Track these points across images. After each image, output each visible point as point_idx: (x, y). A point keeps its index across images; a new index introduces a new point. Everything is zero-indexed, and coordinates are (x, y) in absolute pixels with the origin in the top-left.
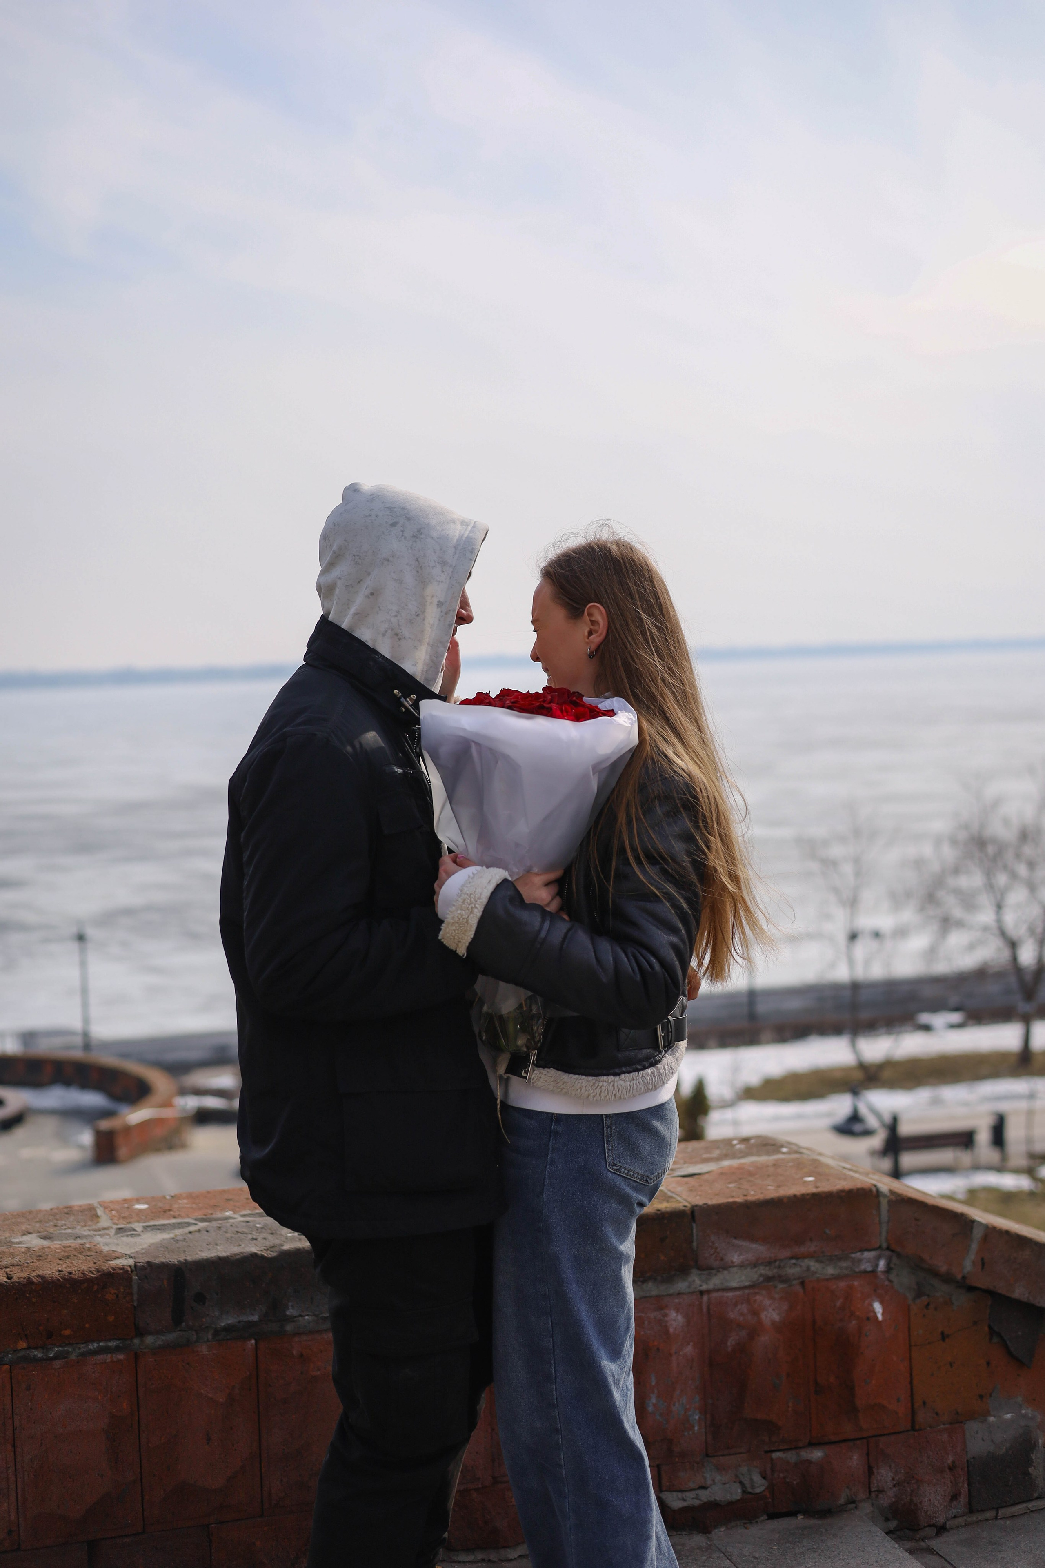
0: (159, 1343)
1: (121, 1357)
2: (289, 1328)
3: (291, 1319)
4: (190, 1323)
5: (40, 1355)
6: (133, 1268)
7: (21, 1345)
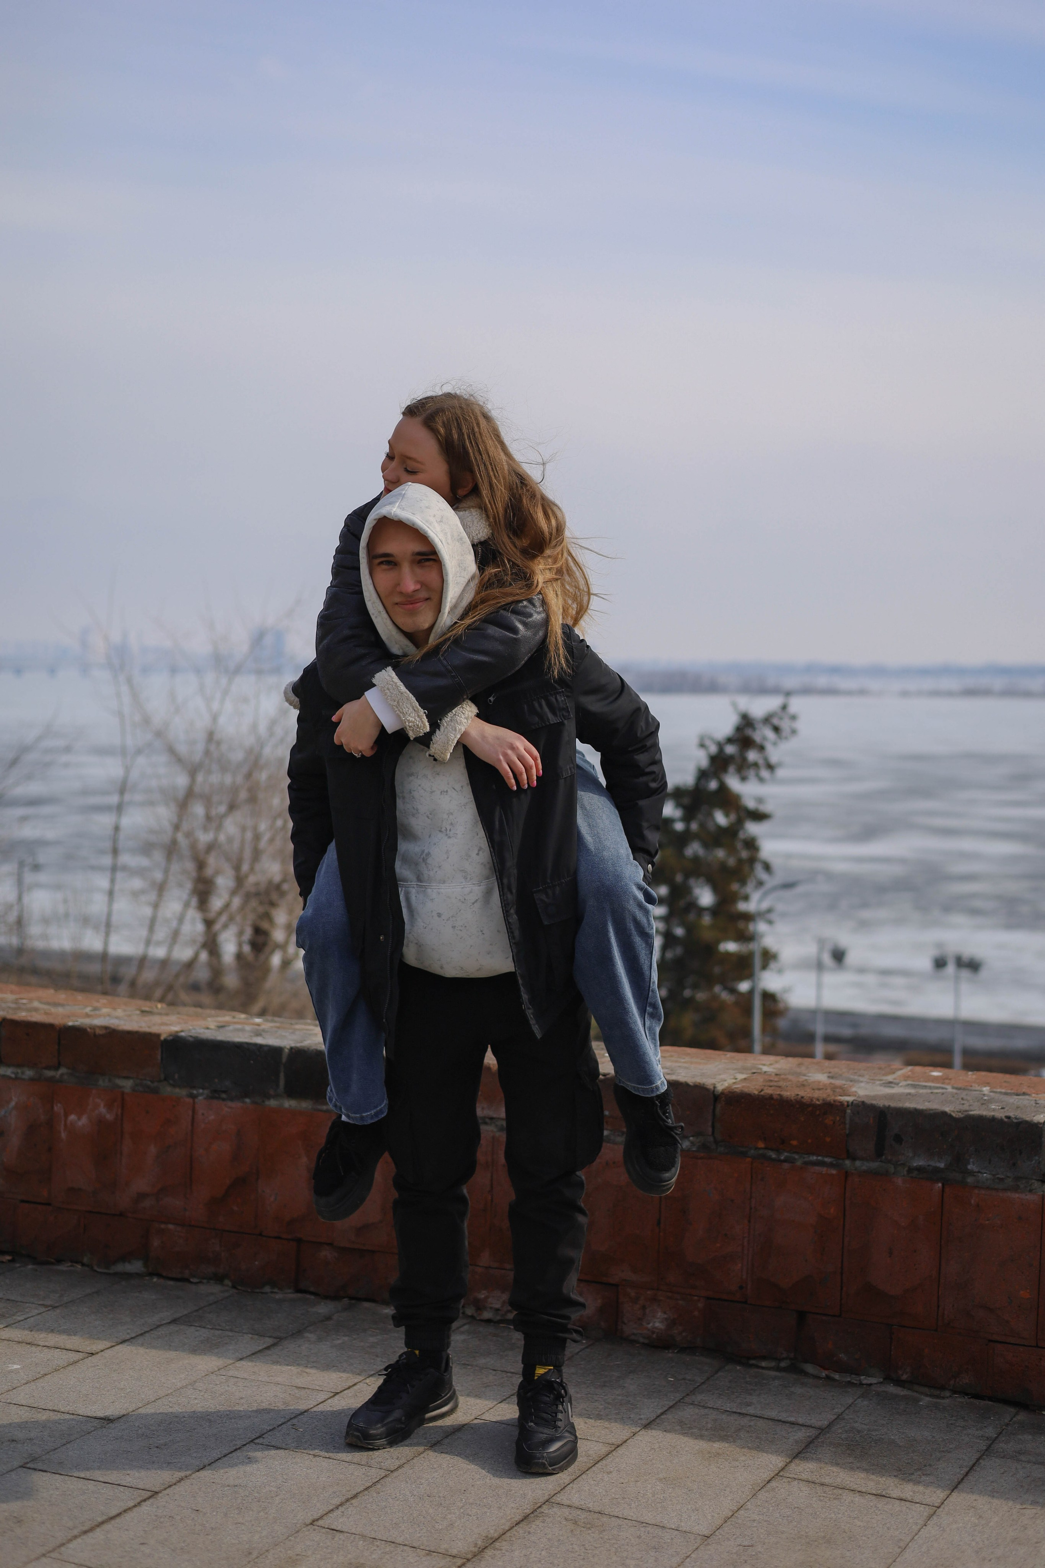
0: (864, 1168)
1: (834, 1172)
2: (970, 1180)
3: (971, 1173)
4: (889, 1158)
5: (774, 1156)
6: (850, 1103)
7: (761, 1145)
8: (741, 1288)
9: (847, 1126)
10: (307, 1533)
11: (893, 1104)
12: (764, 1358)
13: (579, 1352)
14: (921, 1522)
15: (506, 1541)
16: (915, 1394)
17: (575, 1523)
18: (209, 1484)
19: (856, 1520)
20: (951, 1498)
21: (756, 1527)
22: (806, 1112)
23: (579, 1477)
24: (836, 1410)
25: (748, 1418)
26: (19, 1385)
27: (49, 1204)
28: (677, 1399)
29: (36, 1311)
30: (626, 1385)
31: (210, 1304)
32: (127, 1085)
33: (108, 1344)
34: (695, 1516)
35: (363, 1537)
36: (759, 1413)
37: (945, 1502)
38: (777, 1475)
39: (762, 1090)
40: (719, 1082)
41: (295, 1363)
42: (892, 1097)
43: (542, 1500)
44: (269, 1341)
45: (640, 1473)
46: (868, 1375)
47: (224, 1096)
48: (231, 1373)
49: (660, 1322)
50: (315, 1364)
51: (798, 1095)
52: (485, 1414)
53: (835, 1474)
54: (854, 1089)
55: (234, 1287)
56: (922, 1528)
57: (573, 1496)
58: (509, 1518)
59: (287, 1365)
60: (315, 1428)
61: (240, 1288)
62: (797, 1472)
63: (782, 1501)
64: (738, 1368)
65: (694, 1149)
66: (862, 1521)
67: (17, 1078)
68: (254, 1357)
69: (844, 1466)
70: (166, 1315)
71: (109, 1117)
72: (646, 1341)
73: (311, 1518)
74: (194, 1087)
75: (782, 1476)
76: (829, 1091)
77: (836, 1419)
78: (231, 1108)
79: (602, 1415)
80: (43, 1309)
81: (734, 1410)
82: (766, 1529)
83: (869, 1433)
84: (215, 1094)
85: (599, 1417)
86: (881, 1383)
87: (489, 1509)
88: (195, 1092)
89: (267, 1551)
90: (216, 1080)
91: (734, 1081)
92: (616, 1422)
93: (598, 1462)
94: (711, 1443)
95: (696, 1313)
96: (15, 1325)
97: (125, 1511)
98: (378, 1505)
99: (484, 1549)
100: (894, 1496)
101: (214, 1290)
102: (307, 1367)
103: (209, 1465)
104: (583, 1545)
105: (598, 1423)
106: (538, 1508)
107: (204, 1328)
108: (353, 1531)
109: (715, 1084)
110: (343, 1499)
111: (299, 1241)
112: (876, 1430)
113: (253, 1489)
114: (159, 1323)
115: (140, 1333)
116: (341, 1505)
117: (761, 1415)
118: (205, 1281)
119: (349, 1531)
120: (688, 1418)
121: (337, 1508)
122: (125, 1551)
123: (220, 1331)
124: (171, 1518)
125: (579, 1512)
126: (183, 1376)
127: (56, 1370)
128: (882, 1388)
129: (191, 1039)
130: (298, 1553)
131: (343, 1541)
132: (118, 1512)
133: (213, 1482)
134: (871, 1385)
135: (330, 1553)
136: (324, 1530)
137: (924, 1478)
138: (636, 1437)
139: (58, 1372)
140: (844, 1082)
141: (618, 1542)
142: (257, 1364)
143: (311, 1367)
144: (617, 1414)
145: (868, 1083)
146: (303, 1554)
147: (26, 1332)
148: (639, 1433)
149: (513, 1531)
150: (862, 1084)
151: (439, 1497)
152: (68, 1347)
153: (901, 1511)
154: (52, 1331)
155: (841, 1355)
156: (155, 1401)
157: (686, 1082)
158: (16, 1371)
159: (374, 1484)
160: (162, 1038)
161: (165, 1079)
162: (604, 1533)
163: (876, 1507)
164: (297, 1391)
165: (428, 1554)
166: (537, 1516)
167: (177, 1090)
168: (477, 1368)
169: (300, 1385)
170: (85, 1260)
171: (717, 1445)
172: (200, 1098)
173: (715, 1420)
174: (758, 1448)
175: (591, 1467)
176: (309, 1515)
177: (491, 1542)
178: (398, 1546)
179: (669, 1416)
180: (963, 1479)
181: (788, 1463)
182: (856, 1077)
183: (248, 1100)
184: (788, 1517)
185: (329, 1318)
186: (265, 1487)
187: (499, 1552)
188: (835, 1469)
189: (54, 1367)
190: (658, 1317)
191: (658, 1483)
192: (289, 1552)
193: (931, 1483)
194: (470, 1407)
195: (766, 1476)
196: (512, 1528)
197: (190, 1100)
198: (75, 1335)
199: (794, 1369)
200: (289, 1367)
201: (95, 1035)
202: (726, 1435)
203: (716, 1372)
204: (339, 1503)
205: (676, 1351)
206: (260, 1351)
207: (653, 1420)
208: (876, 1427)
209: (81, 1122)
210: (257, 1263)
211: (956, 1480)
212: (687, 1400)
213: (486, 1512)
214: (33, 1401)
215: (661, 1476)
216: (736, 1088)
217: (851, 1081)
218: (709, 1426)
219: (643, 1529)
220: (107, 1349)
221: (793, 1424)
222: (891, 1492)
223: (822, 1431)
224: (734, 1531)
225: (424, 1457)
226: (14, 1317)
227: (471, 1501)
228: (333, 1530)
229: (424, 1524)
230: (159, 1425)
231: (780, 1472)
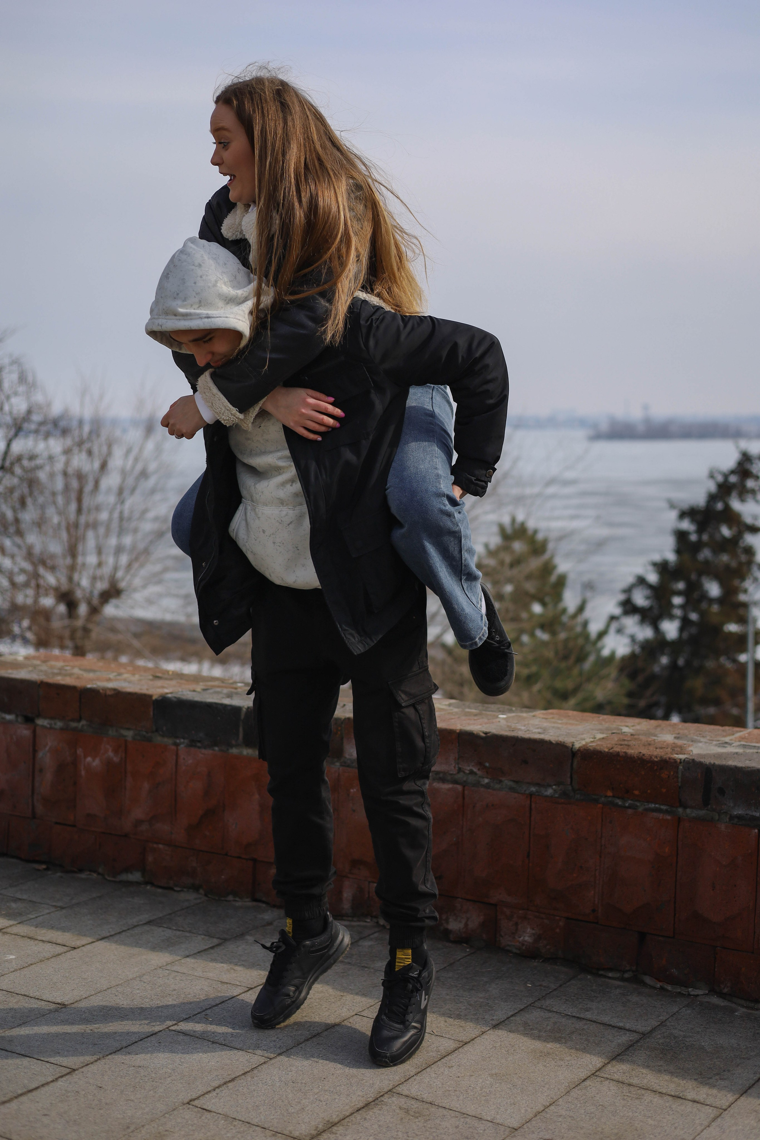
0: (693, 815)
1: (669, 817)
4: (714, 807)
5: (620, 803)
6: (682, 761)
7: (610, 793)
8: (594, 911)
9: (680, 780)
10: (181, 1111)
11: (717, 762)
12: (611, 970)
13: (460, 960)
14: (706, 1123)
15: (343, 1125)
16: (733, 1005)
17: (407, 1111)
18: (119, 1064)
19: (649, 1120)
20: (739, 1102)
21: (560, 1122)
22: (646, 768)
23: (424, 1070)
24: (661, 1018)
25: (584, 1022)
26: (7, 972)
27: (74, 826)
28: (529, 1003)
29: (48, 911)
30: (490, 989)
31: (183, 909)
32: (129, 734)
33: (90, 940)
34: (511, 1109)
35: (226, 1116)
36: (594, 1018)
37: (732, 1106)
38: (593, 1074)
39: (612, 748)
40: (577, 741)
41: (229, 961)
42: (719, 756)
43: (386, 1090)
44: (216, 941)
45: (476, 1069)
46: (695, 988)
47: (199, 744)
48: (175, 968)
49: (529, 937)
50: (243, 963)
51: (640, 753)
52: (365, 1011)
53: (643, 1076)
54: (690, 749)
55: (206, 895)
56: (705, 1128)
57: (413, 1088)
58: (353, 1105)
59: (222, 963)
60: (222, 1018)
61: (210, 896)
62: (611, 1072)
63: (591, 1099)
64: (589, 977)
65: (557, 796)
66: (654, 1121)
67: (51, 728)
68: (198, 954)
69: (653, 1069)
70: (145, 917)
71: (116, 759)
72: (518, 952)
73: (190, 1098)
74: (177, 737)
75: (597, 1076)
76: (669, 749)
77: (659, 1025)
78: (205, 754)
79: (461, 1016)
80: (53, 909)
81: (574, 1014)
82: (568, 1124)
83: (684, 1039)
84: (193, 743)
85: (459, 1017)
86: (707, 994)
87: (339, 1095)
88: (178, 741)
89: (143, 1126)
90: (193, 732)
91: (592, 740)
92: (471, 1021)
93: (445, 1057)
94: (545, 1044)
95: (558, 930)
96: (26, 922)
97: (43, 1085)
98: (248, 1089)
99: (322, 1132)
100: (689, 1097)
101: (190, 897)
102: (236, 965)
103: (126, 1047)
104: (407, 1133)
105: (457, 1022)
106: (379, 1097)
107: (170, 929)
108: (220, 1111)
109: (574, 742)
110: (222, 1081)
111: (254, 860)
112: (691, 1037)
113: (152, 1070)
114: (136, 924)
115: (118, 931)
116: (218, 1087)
117: (595, 1020)
118: (185, 890)
119: (217, 1111)
120: (533, 1020)
121: (214, 1090)
122: (29, 1121)
123: (181, 932)
124: (77, 1093)
125: (413, 1102)
126: (136, 969)
127: (41, 961)
128: (707, 999)
129: (175, 699)
130: (168, 1129)
131: (209, 1120)
132: (37, 1085)
133: (123, 1063)
134: (698, 995)
135: (194, 1130)
136: (196, 1109)
137: (720, 1082)
138: (485, 1036)
139: (42, 962)
140: (685, 742)
141: (438, 1131)
142: (198, 961)
143: (240, 965)
144: (475, 1014)
145: (706, 743)
146: (172, 1130)
147: (33, 928)
148: (487, 1032)
149: (352, 1118)
150: (700, 744)
151: (302, 1083)
152: (59, 941)
153: (692, 1112)
154: (52, 928)
155: (674, 970)
156: (106, 990)
157: (549, 740)
158: (11, 961)
159: (252, 1070)
160: (154, 698)
161: (157, 731)
162: (429, 1123)
163: (670, 1107)
164: (220, 985)
165: (273, 1135)
166: (377, 1104)
167: (166, 740)
168: (372, 970)
169: (225, 980)
170: (100, 870)
171: (550, 1046)
172: (182, 746)
173: (555, 1023)
174: (584, 1049)
175: (437, 1061)
176: (189, 1095)
177: (331, 1126)
178: (252, 1126)
179: (518, 1018)
180: (754, 1084)
181: (606, 1064)
182: (699, 738)
183: (216, 748)
184: (591, 1113)
185: (270, 924)
186: (163, 1068)
187: (334, 1136)
188: (644, 1071)
189: (41, 958)
190: (528, 932)
191: (489, 1078)
192: (161, 1127)
193: (725, 1087)
194: (354, 1004)
195: (583, 1075)
196: (352, 1114)
197: (173, 748)
198: (68, 932)
199: (636, 980)
200: (222, 965)
201: (106, 695)
202: (560, 1037)
203: (569, 981)
204: (217, 1086)
205: (541, 961)
206: (205, 950)
207: (503, 1021)
208: (690, 1034)
209: (95, 763)
210: (223, 877)
211: (748, 1085)
212: (537, 1004)
213: (335, 1099)
214: (12, 987)
215: (493, 1072)
216: (590, 746)
217: (692, 741)
218: (549, 1028)
219: (462, 1120)
220: (88, 944)
221: (621, 1029)
222: (688, 1094)
223: (644, 1035)
224: (540, 1124)
225: (301, 1047)
226: (29, 916)
227: (326, 1088)
228: (204, 1109)
229: (280, 1107)
230: (101, 1011)
231: (596, 1071)
